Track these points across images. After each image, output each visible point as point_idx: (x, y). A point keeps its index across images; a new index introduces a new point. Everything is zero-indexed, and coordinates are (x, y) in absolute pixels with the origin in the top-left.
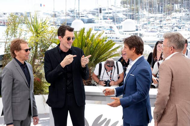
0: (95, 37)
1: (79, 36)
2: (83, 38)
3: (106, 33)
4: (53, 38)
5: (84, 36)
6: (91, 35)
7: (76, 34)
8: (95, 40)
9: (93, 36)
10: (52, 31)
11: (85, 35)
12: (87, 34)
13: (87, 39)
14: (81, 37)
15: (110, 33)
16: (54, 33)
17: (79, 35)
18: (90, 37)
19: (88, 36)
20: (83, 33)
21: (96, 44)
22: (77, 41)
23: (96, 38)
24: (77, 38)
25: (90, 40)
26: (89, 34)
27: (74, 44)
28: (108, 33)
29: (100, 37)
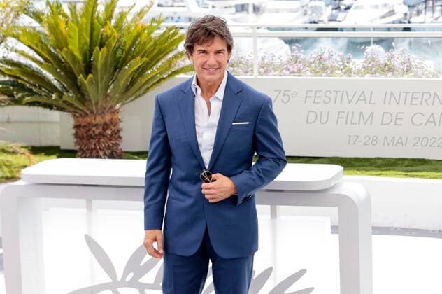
0: (129, 18)
1: (81, 17)
2: (96, 21)
3: (159, 5)
4: (10, 22)
5: (97, 17)
6: (117, 11)
7: (75, 13)
8: (129, 28)
9: (122, 16)
10: (5, 5)
11: (100, 15)
12: (106, 10)
13: (106, 24)
14: (87, 20)
15: (170, 4)
16: (12, 9)
17: (83, 15)
18: (114, 16)
19: (110, 17)
20: (94, 8)
21: (132, 38)
22: (77, 30)
23: (132, 21)
24: (78, 22)
25: (115, 27)
26: (112, 11)
27: (69, 39)
28: (164, 4)
29: (142, 17)
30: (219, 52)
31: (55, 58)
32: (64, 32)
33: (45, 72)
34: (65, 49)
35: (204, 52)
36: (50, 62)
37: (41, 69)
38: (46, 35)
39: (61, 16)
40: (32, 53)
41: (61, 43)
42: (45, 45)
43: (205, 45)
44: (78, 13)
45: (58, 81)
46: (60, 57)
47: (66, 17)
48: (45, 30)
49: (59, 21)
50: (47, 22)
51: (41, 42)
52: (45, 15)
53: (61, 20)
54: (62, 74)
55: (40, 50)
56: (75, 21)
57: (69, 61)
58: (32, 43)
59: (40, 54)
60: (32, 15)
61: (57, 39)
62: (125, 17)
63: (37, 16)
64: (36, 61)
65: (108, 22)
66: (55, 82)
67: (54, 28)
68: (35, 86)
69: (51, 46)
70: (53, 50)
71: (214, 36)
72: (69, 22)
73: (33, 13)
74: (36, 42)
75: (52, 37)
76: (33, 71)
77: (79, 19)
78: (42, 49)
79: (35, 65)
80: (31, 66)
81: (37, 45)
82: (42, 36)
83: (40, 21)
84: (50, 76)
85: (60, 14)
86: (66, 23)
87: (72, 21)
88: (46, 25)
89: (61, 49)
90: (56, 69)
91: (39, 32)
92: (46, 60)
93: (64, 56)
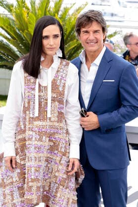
0: (71, 12)
1: (38, 10)
2: (48, 13)
3: (93, 4)
5: (49, 11)
6: (62, 8)
7: (34, 7)
8: (70, 19)
9: (66, 10)
11: (51, 10)
12: (55, 6)
13: (54, 15)
14: (42, 12)
15: (99, 3)
17: (40, 9)
19: (57, 11)
20: (47, 4)
21: (71, 26)
22: (35, 18)
23: (72, 15)
24: (36, 13)
25: (60, 18)
26: (60, 7)
27: (29, 25)
28: (95, 3)
29: (79, 13)
30: (96, 32)
31: (19, 36)
32: (26, 19)
33: (12, 46)
34: (26, 31)
35: (87, 32)
36: (16, 39)
37: (9, 44)
38: (14, 20)
39: (24, 8)
40: (3, 32)
41: (23, 27)
42: (13, 27)
43: (87, 27)
44: (36, 7)
45: (20, 52)
46: (23, 36)
47: (28, 9)
48: (13, 17)
49: (23, 12)
50: (15, 12)
51: (10, 25)
52: (14, 7)
53: (25, 11)
54: (23, 47)
55: (9, 31)
56: (34, 12)
57: (28, 40)
58: (4, 26)
59: (9, 34)
60: (5, 7)
61: (21, 24)
62: (68, 12)
63: (9, 7)
64: (6, 38)
65: (56, 14)
66: (18, 53)
67: (19, 17)
68: (4, 54)
69: (17, 28)
70: (18, 32)
71: (92, 21)
72: (30, 13)
73: (6, 5)
74: (7, 25)
75: (18, 22)
76: (4, 44)
77: (37, 11)
78: (11, 30)
79: (5, 41)
80: (3, 41)
81: (7, 28)
82: (11, 21)
83: (10, 11)
84: (15, 49)
85: (24, 7)
86: (28, 14)
87: (32, 12)
88: (14, 14)
89: (23, 31)
90: (19, 44)
91: (9, 18)
92: (12, 37)
93: (25, 36)
